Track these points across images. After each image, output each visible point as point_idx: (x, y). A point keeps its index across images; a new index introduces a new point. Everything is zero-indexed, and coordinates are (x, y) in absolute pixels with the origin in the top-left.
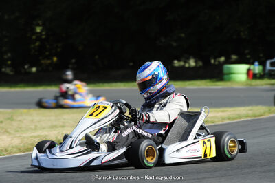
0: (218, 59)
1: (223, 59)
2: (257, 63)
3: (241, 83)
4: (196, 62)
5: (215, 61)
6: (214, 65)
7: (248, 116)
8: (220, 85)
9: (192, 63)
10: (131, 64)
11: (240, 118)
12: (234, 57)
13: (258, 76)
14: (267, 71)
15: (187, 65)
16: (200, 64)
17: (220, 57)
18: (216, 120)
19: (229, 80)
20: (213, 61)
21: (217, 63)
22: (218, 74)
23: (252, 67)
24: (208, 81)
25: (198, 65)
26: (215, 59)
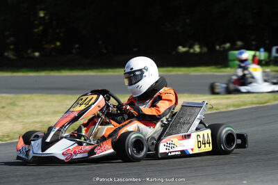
0: (223, 46)
1: (228, 45)
2: (262, 50)
4: (201, 48)
5: (220, 47)
6: (219, 51)
7: (252, 104)
8: (224, 72)
9: (197, 49)
10: (135, 49)
11: (245, 105)
12: (239, 43)
13: (263, 62)
14: (272, 58)
15: (192, 51)
16: (205, 50)
17: (225, 43)
18: (220, 107)
19: (234, 66)
20: (218, 47)
21: (222, 49)
23: (258, 53)
24: (213, 67)
25: (203, 51)
26: (220, 45)
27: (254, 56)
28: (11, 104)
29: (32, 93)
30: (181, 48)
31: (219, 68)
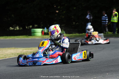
0: (29, 27)
1: (31, 26)
2: (46, 28)
3: (39, 37)
5: (28, 27)
6: (27, 29)
8: (30, 38)
9: (18, 28)
12: (36, 26)
15: (15, 29)
18: (28, 53)
19: (34, 35)
20: (27, 27)
22: (29, 33)
23: (44, 30)
24: (25, 36)
25: (20, 29)
26: (28, 26)
27: (42, 31)
30: (11, 28)
31: (27, 36)
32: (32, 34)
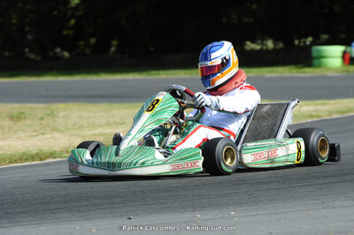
0: (302, 40)
1: (309, 40)
3: (336, 70)
4: (275, 43)
5: (300, 42)
6: (298, 47)
8: (307, 72)
9: (270, 44)
12: (325, 37)
15: (265, 48)
16: (281, 45)
19: (319, 66)
20: (297, 42)
21: (302, 44)
22: (305, 58)
23: (349, 49)
24: (292, 67)
25: (278, 47)
26: (299, 39)
27: (344, 53)
28: (48, 115)
29: (66, 102)
30: (248, 43)
31: (300, 68)
32: (315, 62)
